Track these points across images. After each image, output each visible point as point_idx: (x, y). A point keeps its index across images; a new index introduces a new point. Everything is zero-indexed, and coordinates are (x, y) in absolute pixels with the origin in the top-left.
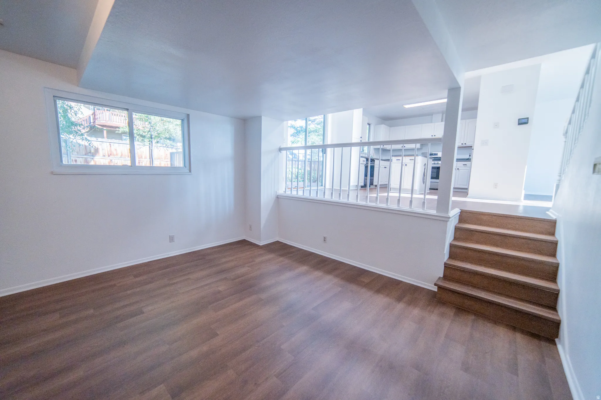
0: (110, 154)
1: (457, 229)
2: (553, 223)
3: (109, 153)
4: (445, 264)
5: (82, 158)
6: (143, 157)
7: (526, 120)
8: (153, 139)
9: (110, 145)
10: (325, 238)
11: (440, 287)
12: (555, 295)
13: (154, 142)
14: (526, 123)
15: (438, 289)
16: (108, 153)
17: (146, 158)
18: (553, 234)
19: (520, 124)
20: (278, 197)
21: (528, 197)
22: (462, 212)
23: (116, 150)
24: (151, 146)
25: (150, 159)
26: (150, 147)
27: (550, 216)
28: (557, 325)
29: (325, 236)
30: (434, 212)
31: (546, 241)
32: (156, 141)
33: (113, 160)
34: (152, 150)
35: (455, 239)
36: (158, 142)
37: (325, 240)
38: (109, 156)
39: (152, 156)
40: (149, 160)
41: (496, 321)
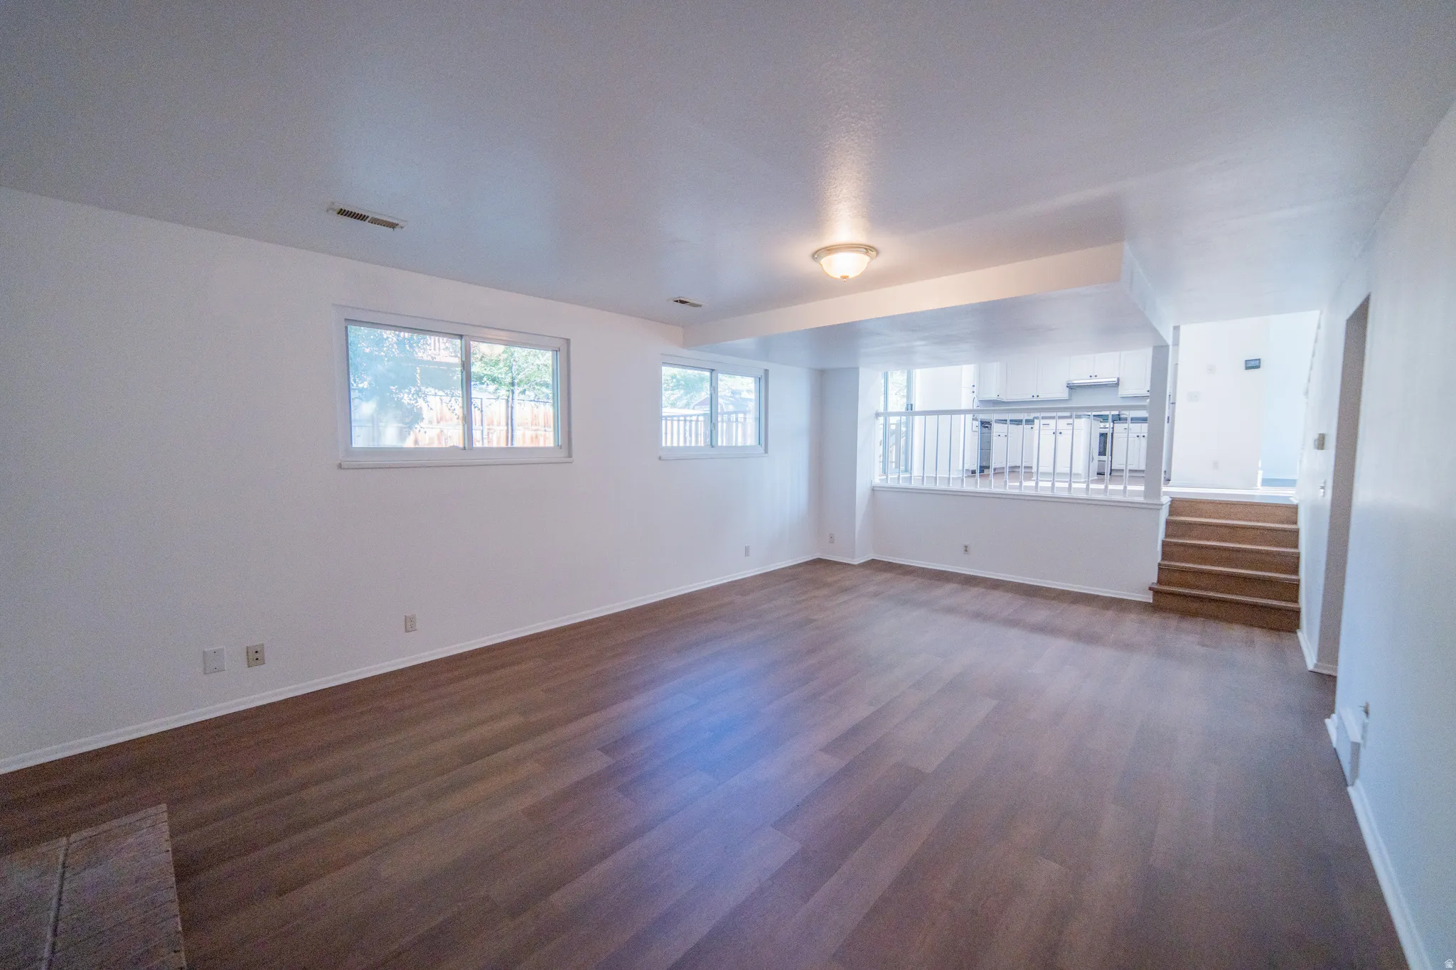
1: (1168, 523)
2: (1294, 509)
3: (439, 416)
4: (1159, 565)
6: (495, 423)
7: (1258, 362)
8: (516, 387)
9: (441, 400)
10: (966, 547)
11: (1156, 593)
12: (1295, 586)
13: (517, 392)
14: (1258, 367)
15: (1154, 595)
16: (437, 419)
17: (499, 424)
18: (1296, 523)
19: (1247, 368)
20: (875, 489)
21: (1266, 482)
22: (1173, 501)
24: (510, 399)
25: (507, 424)
26: (507, 401)
27: (1292, 501)
28: (1297, 613)
29: (967, 543)
30: (1141, 499)
31: (1284, 530)
32: (521, 389)
33: (445, 431)
34: (512, 408)
35: (1167, 535)
36: (524, 392)
37: (966, 550)
38: (438, 422)
39: (512, 419)
40: (506, 428)
41: (1230, 620)
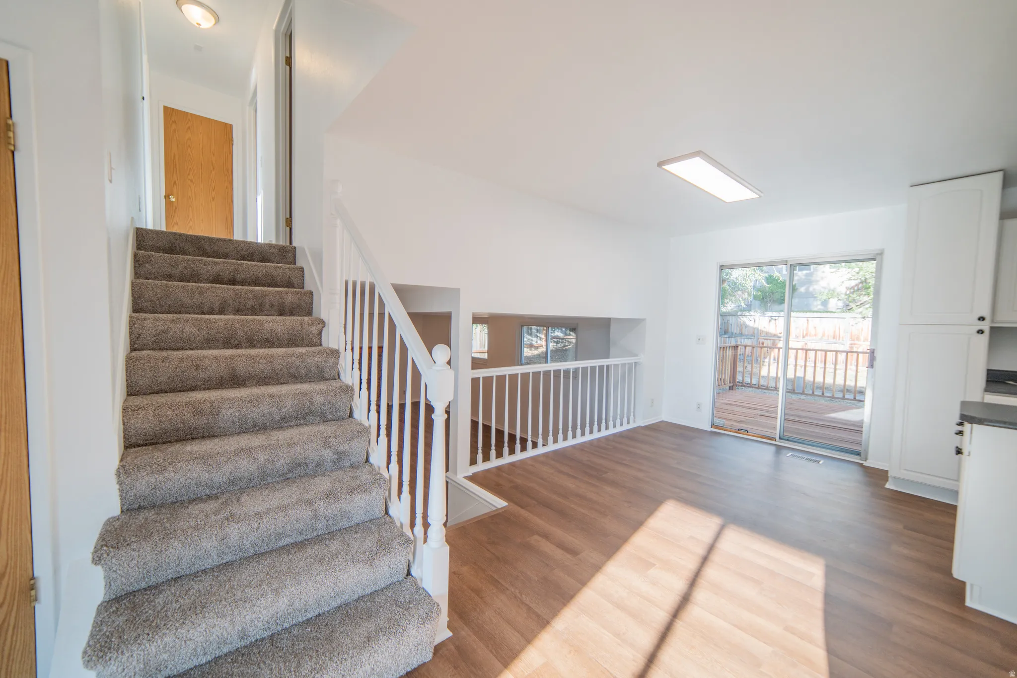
0: (807, 334)
5: (770, 340)
23: (815, 328)
